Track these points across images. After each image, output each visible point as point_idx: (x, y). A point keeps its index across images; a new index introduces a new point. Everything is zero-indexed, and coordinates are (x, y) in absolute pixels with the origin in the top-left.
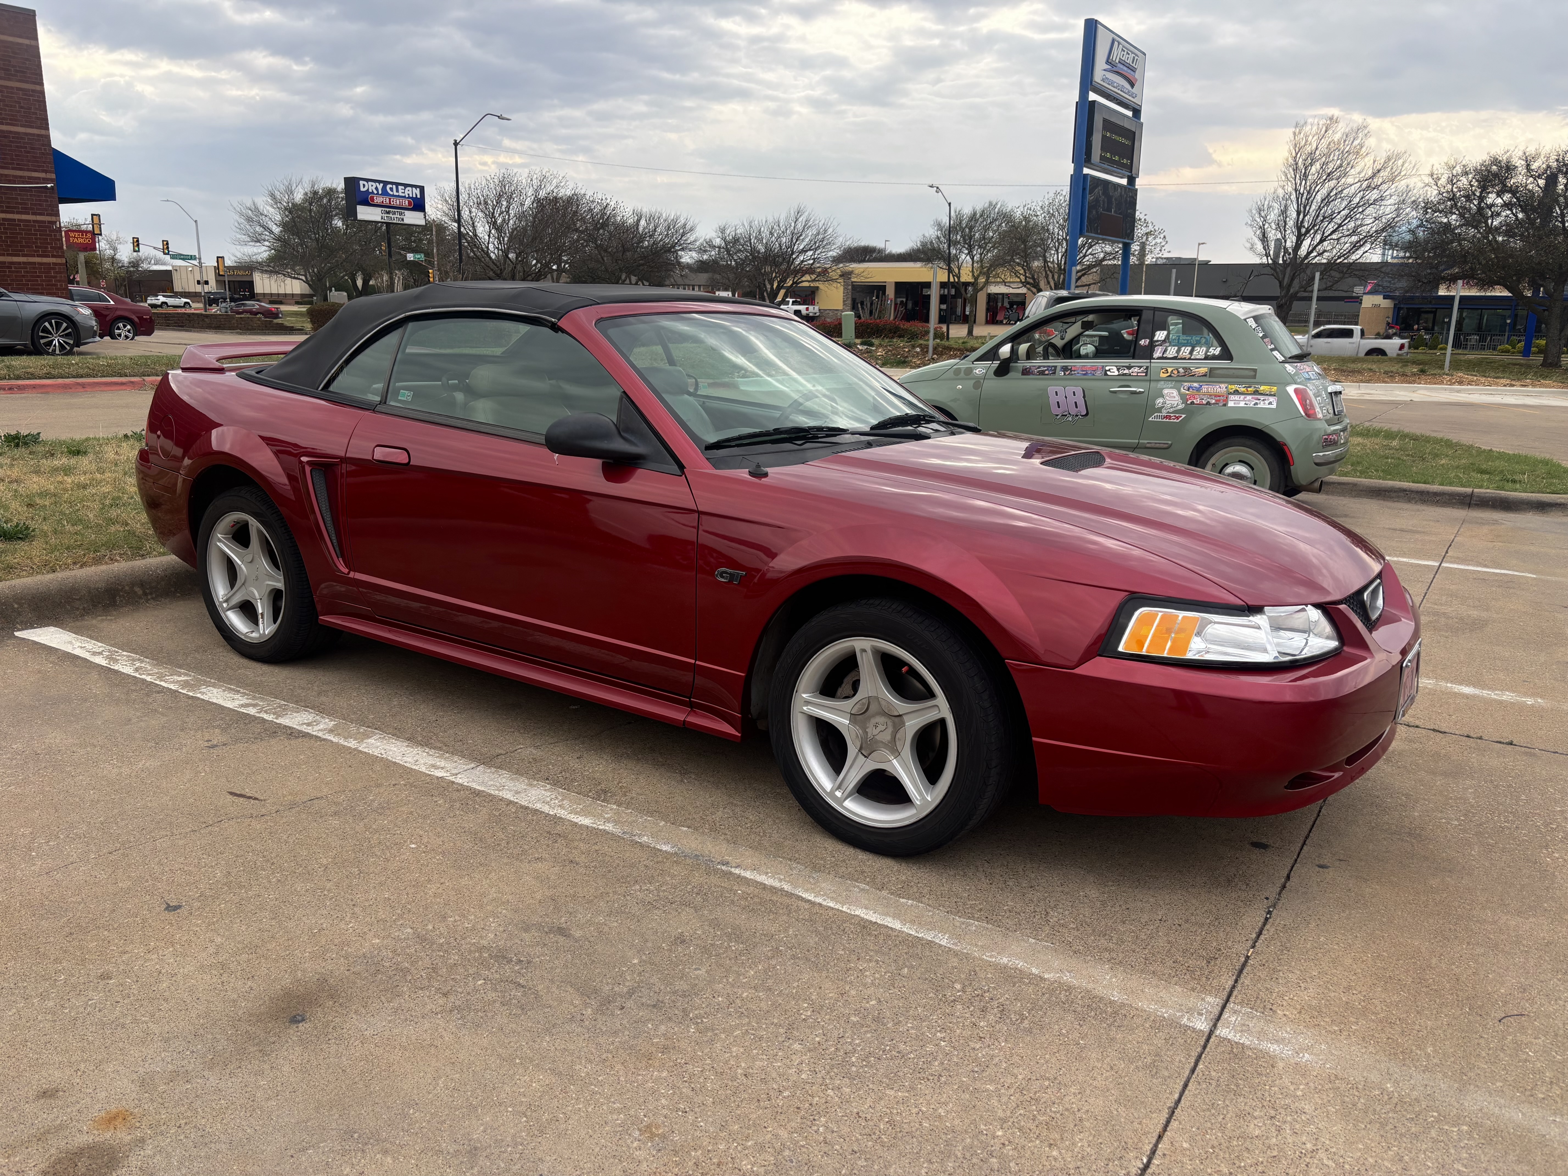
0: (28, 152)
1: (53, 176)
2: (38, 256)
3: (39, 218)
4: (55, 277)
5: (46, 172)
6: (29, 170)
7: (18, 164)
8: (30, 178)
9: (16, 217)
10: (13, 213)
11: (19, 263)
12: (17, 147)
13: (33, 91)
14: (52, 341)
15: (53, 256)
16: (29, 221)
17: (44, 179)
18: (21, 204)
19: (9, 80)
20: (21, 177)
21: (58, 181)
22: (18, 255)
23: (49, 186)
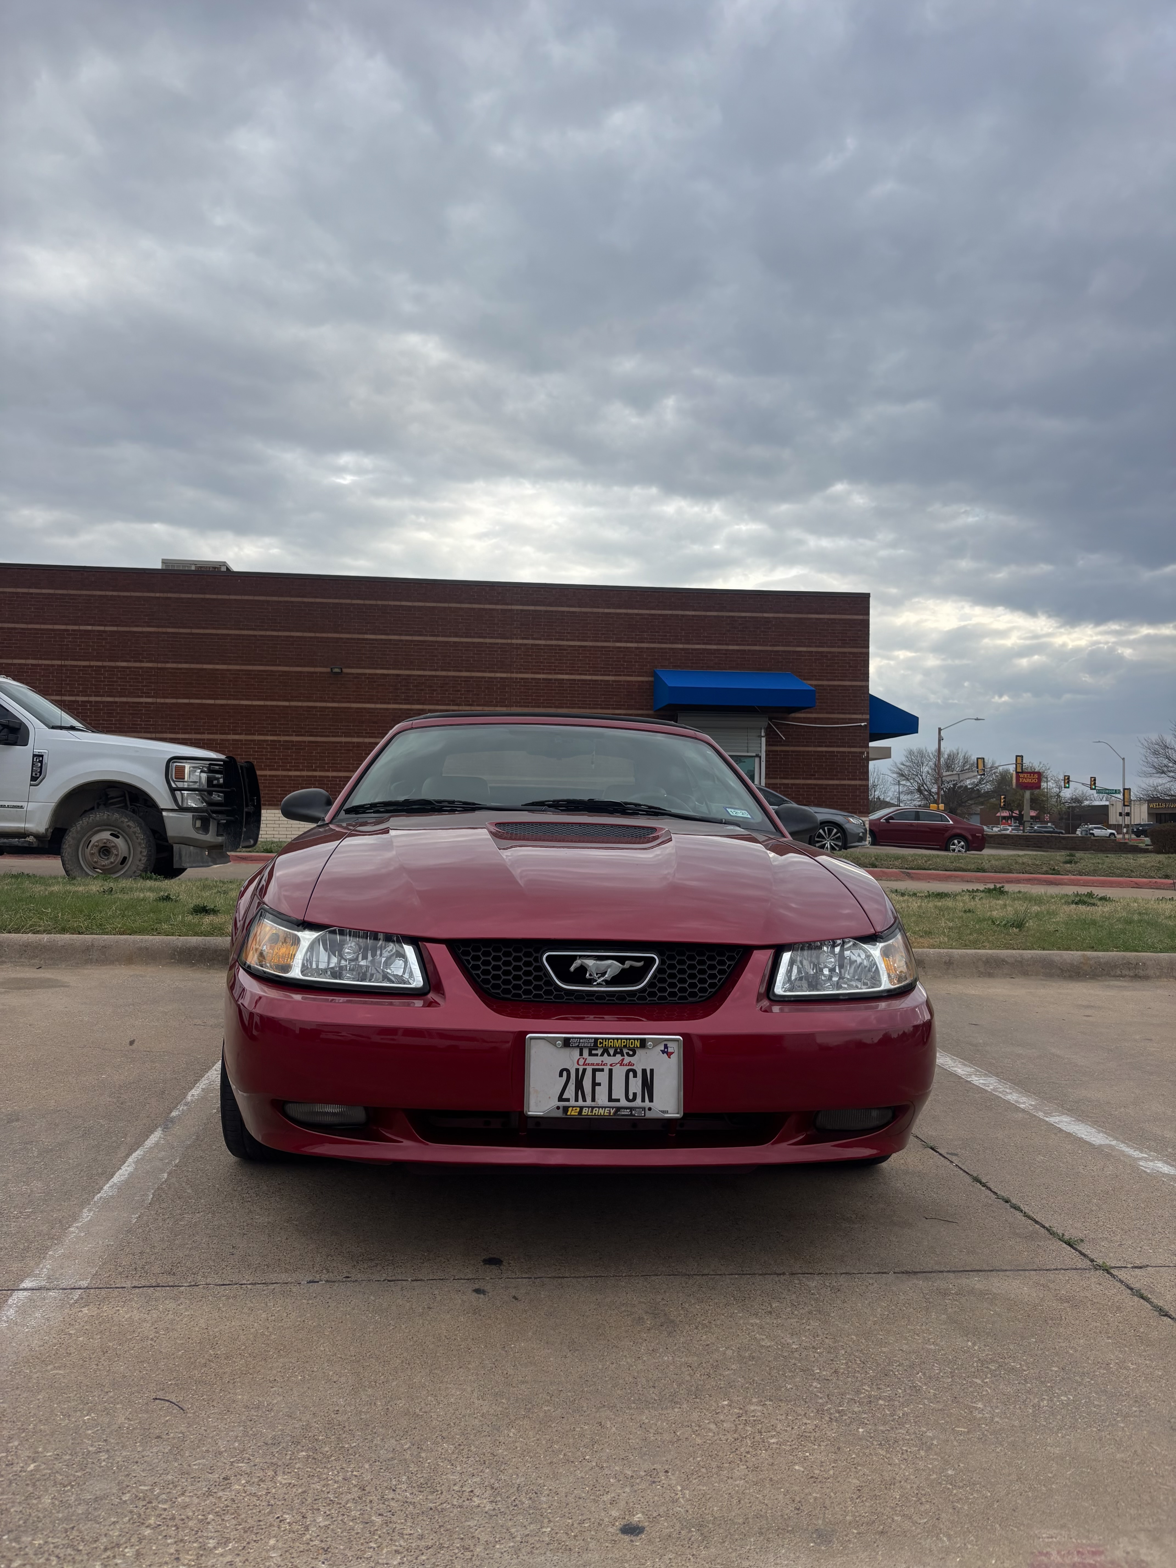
0: (851, 700)
1: (868, 717)
2: (849, 779)
3: (853, 750)
4: (860, 796)
5: (862, 714)
6: (849, 713)
7: (842, 710)
8: (850, 719)
9: (835, 749)
10: (833, 746)
11: (833, 785)
12: (843, 696)
13: (861, 653)
14: (825, 844)
15: (860, 779)
16: (844, 752)
17: (860, 719)
18: (840, 739)
19: (845, 647)
20: (843, 719)
21: (871, 721)
22: (833, 779)
23: (863, 724)
